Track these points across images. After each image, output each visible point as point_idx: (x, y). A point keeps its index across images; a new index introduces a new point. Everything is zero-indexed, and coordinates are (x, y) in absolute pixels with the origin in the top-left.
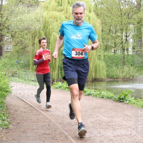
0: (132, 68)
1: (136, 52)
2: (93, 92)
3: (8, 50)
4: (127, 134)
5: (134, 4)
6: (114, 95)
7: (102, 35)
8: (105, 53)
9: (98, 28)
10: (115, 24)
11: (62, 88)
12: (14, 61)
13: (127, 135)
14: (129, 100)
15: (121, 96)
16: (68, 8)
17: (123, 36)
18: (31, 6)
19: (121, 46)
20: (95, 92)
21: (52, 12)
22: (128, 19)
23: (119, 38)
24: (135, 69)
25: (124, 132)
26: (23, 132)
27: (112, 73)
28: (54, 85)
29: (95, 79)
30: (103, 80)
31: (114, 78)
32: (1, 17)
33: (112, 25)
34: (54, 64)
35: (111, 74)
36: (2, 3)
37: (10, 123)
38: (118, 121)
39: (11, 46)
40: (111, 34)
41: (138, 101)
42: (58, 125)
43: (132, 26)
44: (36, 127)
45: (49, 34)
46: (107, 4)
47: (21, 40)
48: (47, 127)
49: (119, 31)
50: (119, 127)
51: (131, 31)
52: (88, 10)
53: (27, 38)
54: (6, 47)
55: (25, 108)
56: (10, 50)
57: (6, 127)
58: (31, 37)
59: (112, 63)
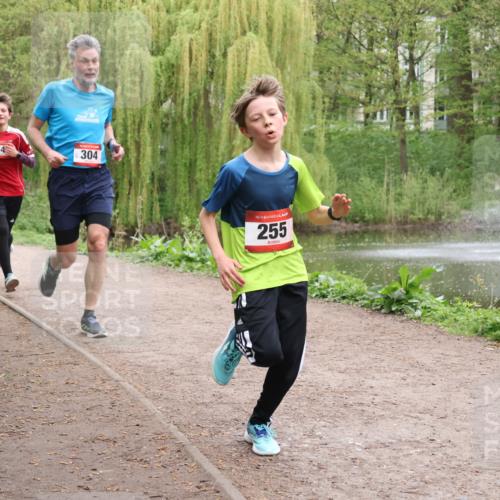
0: (433, 183)
1: (448, 120)
4: (418, 438)
6: (365, 287)
7: (318, 56)
8: (331, 126)
9: (303, 27)
10: (368, 12)
11: (164, 260)
13: (418, 442)
14: (423, 304)
15: (394, 290)
17: (400, 58)
19: (393, 97)
23: (384, 67)
24: (444, 187)
27: (358, 203)
28: (135, 248)
31: (367, 223)
33: (357, 15)
34: (134, 168)
40: (354, 52)
41: (458, 310)
42: (148, 403)
43: (434, 19)
44: (62, 414)
47: (3, 73)
48: (107, 411)
49: (383, 39)
50: (389, 409)
51: (431, 41)
53: (29, 65)
55: (18, 338)
59: (359, 161)
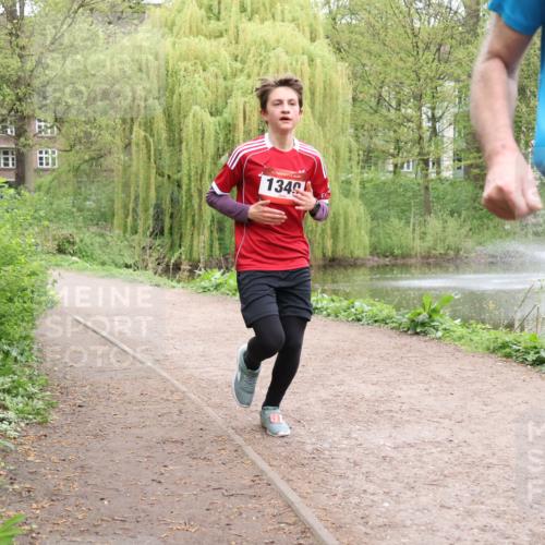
0: (452, 223)
1: (465, 170)
2: (325, 302)
3: (44, 166)
4: (439, 439)
5: (456, 13)
6: (394, 313)
7: (354, 115)
8: (366, 175)
9: (341, 91)
10: (396, 78)
11: (223, 290)
12: (65, 203)
13: (438, 442)
14: (444, 326)
15: (419, 314)
16: (241, 26)
17: (424, 116)
18: (119, 18)
19: (418, 150)
20: (333, 301)
21: (186, 39)
22: (439, 61)
23: (410, 124)
24: (461, 226)
25: (430, 431)
26: (96, 436)
27: (388, 240)
28: (198, 280)
29: (333, 260)
30: (359, 262)
31: (396, 257)
32: (21, 56)
33: (387, 81)
34: (197, 212)
35: (385, 243)
36: (22, 12)
37: (51, 406)
38: (410, 397)
39: (54, 152)
40: (384, 111)
41: (473, 331)
42: (210, 410)
43: (452, 84)
44: (137, 420)
45: (179, 113)
46: (369, 12)
47: (85, 133)
48: (176, 418)
49: (409, 101)
50: (414, 415)
51: (450, 102)
52: (308, 35)
53: (107, 125)
54: (39, 155)
56: (49, 167)
57: (39, 419)
58: (119, 121)
59: (389, 205)
